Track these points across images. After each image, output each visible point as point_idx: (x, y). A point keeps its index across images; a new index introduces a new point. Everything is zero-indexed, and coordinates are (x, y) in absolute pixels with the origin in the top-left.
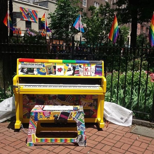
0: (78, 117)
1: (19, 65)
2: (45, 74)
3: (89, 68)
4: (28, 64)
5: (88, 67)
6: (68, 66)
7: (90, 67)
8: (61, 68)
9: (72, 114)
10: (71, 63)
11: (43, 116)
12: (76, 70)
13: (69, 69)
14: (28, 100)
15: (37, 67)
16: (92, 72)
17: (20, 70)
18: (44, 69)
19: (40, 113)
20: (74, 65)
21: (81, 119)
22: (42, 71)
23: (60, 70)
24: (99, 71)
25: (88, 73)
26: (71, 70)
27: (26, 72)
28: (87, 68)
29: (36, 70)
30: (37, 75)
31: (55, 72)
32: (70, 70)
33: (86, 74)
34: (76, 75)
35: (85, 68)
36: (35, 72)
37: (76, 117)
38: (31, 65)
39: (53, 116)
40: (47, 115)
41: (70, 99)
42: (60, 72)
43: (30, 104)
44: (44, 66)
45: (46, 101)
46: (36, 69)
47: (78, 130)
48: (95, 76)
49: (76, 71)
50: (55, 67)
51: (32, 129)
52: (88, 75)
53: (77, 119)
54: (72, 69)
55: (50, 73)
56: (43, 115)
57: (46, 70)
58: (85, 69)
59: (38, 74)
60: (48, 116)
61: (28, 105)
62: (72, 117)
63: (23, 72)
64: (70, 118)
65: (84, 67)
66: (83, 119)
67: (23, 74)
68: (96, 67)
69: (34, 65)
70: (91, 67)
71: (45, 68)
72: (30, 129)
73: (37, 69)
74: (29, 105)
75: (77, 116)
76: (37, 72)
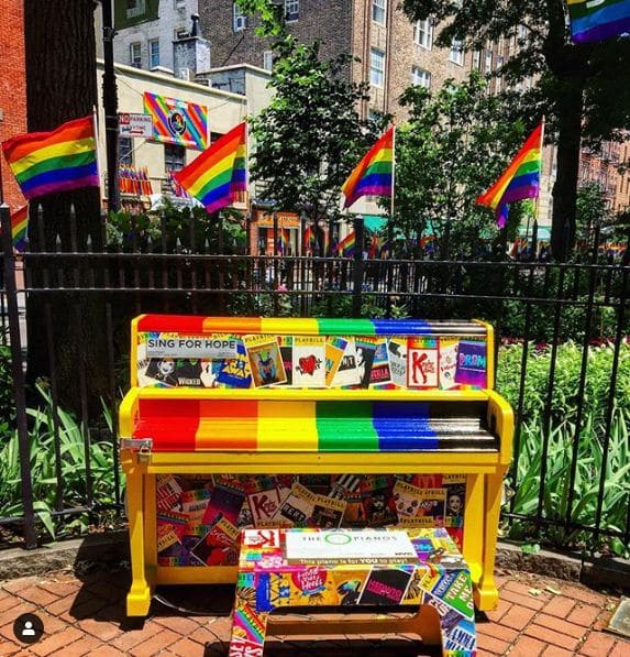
0: (445, 593)
1: (139, 347)
2: (245, 383)
3: (432, 355)
4: (177, 345)
5: (427, 352)
6: (343, 345)
7: (436, 352)
8: (313, 357)
9: (417, 579)
10: (356, 336)
11: (294, 589)
12: (375, 364)
13: (345, 362)
14: (178, 490)
15: (215, 352)
16: (442, 374)
17: (145, 369)
18: (244, 363)
19: (281, 577)
20: (368, 344)
21: (461, 597)
22: (234, 371)
23: (309, 365)
24: (475, 367)
25: (425, 377)
26: (357, 364)
27: (171, 374)
28: (424, 356)
29: (210, 369)
30: (213, 387)
31: (289, 373)
32: (348, 365)
33: (418, 379)
34: (375, 388)
35: (415, 354)
36: (208, 377)
37: (438, 591)
38: (189, 344)
39: (334, 587)
40: (308, 585)
41: (349, 487)
42: (311, 373)
43: (187, 506)
44: (241, 350)
45: (251, 496)
46: (210, 364)
47: (444, 645)
48: (457, 388)
49: (376, 369)
50: (287, 354)
51: (247, 644)
52: (426, 384)
53: (441, 597)
54: (358, 358)
55: (269, 379)
56: (292, 585)
57: (253, 365)
58: (414, 359)
59: (216, 383)
60: (315, 587)
61: (176, 509)
62: (417, 591)
63: (158, 378)
64: (409, 598)
65: (411, 352)
66: (468, 600)
67: (156, 386)
68: (462, 349)
69: (203, 345)
70: (438, 349)
71: (247, 359)
72: (238, 645)
73: (214, 361)
74: (181, 510)
75: (442, 586)
76: (214, 376)
